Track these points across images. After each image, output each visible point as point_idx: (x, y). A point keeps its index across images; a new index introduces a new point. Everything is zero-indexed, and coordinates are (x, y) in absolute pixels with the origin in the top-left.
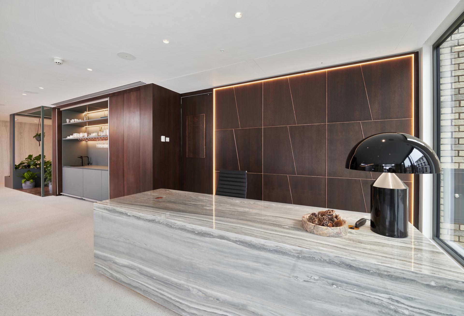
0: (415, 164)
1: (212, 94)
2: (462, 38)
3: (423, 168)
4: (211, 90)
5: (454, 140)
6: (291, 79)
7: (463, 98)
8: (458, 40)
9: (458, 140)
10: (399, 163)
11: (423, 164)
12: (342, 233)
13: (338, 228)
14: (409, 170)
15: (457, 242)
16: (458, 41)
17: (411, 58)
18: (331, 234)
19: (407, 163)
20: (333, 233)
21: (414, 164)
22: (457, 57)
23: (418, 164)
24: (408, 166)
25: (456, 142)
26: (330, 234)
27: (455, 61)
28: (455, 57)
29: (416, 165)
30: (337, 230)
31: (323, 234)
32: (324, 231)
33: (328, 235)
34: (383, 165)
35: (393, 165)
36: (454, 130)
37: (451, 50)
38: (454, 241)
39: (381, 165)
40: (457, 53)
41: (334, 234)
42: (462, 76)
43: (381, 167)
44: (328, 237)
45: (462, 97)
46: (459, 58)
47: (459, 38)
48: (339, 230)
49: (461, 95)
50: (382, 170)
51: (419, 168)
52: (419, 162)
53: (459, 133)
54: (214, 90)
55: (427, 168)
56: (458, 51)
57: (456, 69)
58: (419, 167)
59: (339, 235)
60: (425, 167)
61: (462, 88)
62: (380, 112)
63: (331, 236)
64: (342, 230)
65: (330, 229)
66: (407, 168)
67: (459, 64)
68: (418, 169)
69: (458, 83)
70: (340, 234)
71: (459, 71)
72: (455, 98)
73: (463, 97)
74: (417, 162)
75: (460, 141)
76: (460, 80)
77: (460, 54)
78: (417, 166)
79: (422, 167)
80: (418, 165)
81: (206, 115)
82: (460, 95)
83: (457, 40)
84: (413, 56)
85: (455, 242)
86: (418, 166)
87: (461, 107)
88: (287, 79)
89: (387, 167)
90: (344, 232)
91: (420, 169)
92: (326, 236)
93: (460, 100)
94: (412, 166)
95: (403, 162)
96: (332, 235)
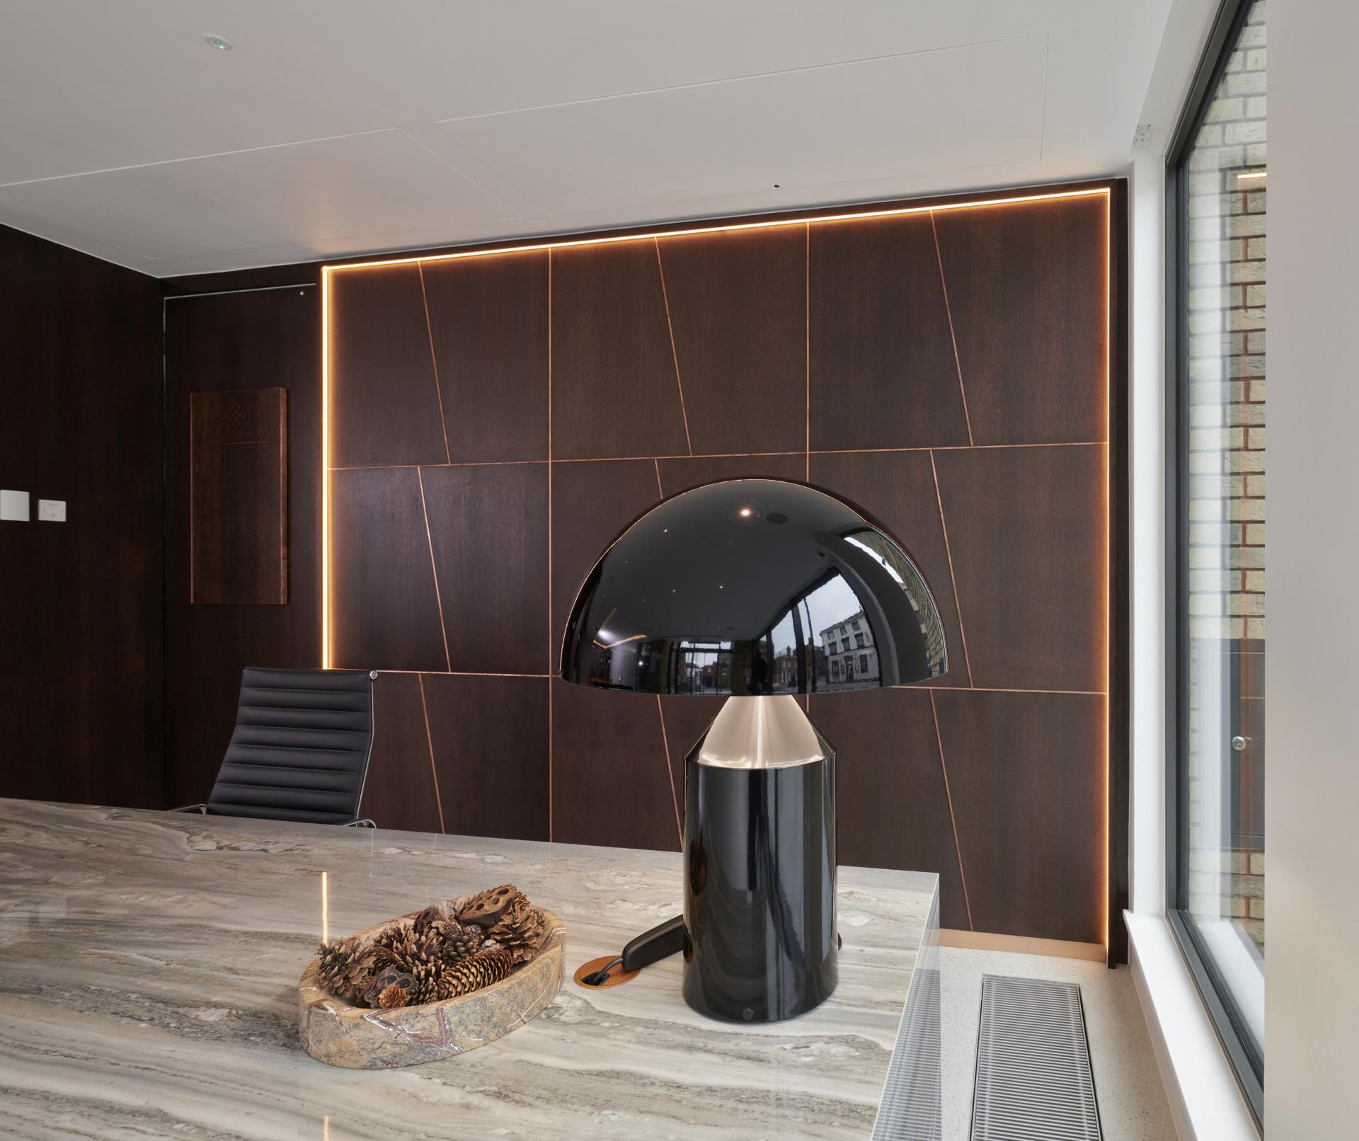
0: (818, 642)
1: (317, 291)
2: (1258, 140)
3: (848, 658)
4: (311, 272)
5: (1231, 529)
6: (670, 249)
7: (1256, 369)
8: (1245, 145)
9: (1241, 528)
10: (750, 636)
11: (853, 644)
12: (460, 1034)
13: (430, 1009)
14: (789, 666)
15: (1243, 920)
16: (1245, 151)
17: (1100, 201)
18: (379, 1054)
19: (783, 638)
20: (395, 1044)
21: (811, 640)
22: (1240, 211)
23: (831, 641)
24: (785, 652)
25: (1237, 540)
26: (373, 1051)
27: (1233, 225)
28: (1236, 212)
29: (823, 647)
30: (419, 1026)
31: (341, 1054)
32: (347, 1039)
33: (365, 1060)
34: (685, 644)
35: (726, 645)
36: (1231, 491)
37: (1224, 181)
38: (1233, 917)
39: (672, 644)
40: (1240, 196)
41: (397, 1050)
42: (1255, 286)
43: (674, 655)
44: (365, 1068)
45: (1255, 367)
46: (1245, 217)
47: (1249, 140)
48: (433, 1018)
49: (1252, 358)
50: (676, 666)
51: (832, 659)
52: (837, 632)
53: (1246, 504)
54: (326, 271)
55: (868, 658)
56: (1245, 188)
57: (1237, 259)
58: (834, 653)
59: (435, 1048)
60: (858, 656)
61: (1255, 333)
62: (998, 411)
63: (379, 1064)
64: (455, 1019)
65: (375, 1022)
66: (781, 658)
67: (1246, 238)
68: (827, 665)
69: (1242, 311)
70: (440, 1043)
71: (1248, 264)
72: (1234, 367)
73: (1257, 367)
74: (828, 632)
75: (1247, 535)
76: (1248, 299)
77: (1248, 202)
78: (823, 652)
79: (846, 654)
80: (830, 645)
81: (288, 392)
82: (1248, 359)
83: (1241, 147)
84: (1106, 191)
85: (1237, 920)
86: (827, 652)
87: (1251, 406)
88: (650, 247)
89: (701, 655)
90: (471, 1027)
91: (835, 663)
92: (357, 1065)
93: (1248, 375)
94: (804, 652)
95: (768, 632)
96: (388, 1057)
